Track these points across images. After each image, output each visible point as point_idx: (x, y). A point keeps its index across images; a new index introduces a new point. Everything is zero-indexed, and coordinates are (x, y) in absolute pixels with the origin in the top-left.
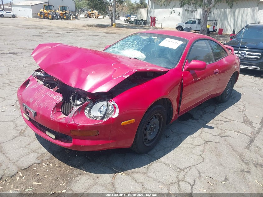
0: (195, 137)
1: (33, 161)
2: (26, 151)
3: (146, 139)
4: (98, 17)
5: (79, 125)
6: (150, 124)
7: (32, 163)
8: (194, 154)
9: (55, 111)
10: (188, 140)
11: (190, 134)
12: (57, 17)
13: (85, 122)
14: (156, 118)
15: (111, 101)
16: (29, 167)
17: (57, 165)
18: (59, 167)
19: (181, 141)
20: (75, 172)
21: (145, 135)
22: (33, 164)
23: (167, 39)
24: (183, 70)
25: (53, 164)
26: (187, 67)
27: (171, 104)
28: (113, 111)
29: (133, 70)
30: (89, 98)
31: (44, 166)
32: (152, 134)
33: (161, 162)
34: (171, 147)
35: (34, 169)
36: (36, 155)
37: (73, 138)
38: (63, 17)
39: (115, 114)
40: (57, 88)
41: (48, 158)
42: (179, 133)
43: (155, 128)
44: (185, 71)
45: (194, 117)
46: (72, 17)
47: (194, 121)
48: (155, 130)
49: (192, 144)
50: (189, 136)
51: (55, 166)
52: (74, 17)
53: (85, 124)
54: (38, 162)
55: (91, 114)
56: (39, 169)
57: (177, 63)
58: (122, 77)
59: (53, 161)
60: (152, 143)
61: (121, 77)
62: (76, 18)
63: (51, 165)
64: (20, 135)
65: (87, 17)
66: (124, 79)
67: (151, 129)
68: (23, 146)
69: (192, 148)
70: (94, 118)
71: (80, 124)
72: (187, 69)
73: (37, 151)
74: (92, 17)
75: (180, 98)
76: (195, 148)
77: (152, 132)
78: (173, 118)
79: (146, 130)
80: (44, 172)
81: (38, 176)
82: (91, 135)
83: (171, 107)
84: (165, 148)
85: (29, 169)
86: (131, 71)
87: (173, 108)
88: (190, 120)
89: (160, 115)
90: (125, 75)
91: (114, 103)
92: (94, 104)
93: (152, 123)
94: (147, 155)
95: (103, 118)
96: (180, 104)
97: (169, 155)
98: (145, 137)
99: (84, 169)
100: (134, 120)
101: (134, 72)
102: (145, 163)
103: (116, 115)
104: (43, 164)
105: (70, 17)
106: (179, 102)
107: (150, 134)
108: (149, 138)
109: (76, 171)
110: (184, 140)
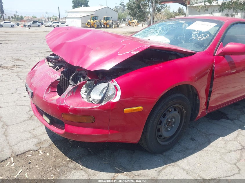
0: (228, 140)
1: (30, 148)
2: (29, 135)
3: (161, 136)
4: (138, 26)
5: (70, 107)
6: (167, 117)
7: (29, 149)
8: (225, 161)
9: (50, 91)
10: (219, 142)
11: (223, 135)
12: (102, 26)
13: (78, 104)
14: (175, 110)
15: (113, 81)
16: (24, 153)
17: (54, 155)
18: (55, 157)
19: (209, 142)
20: (69, 166)
21: (159, 130)
22: (29, 151)
23: (197, 22)
24: (216, 55)
25: (50, 153)
26: (221, 50)
27: (197, 94)
28: (114, 93)
29: (146, 46)
30: (89, 78)
31: (40, 154)
32: (169, 130)
33: (179, 166)
34: (195, 149)
35: (28, 156)
36: (35, 141)
37: (66, 124)
38: (106, 26)
39: (116, 97)
40: (62, 69)
41: (47, 145)
42: (207, 134)
43: (174, 123)
44: (218, 55)
45: (229, 117)
46: (114, 25)
47: (229, 121)
48: (173, 126)
49: (224, 148)
50: (221, 138)
51: (51, 155)
52: (116, 26)
53: (78, 107)
54: (35, 148)
55: (90, 97)
56: (33, 157)
57: (208, 46)
58: (130, 53)
59: (51, 150)
60: (169, 142)
61: (128, 53)
62: (118, 27)
63: (48, 154)
64: (30, 119)
65: (128, 26)
66: (132, 55)
67: (168, 123)
68: (27, 130)
69: (223, 154)
70: (93, 102)
71: (72, 107)
72: (221, 53)
73: (39, 137)
74: (132, 25)
75: (210, 89)
76: (228, 154)
77: (170, 127)
78: (199, 115)
79: (160, 124)
80: (38, 160)
81: (30, 164)
82: (85, 121)
83: (197, 98)
84: (187, 149)
85: (23, 155)
86: (142, 46)
87: (199, 100)
88: (223, 120)
89: (181, 108)
90: (134, 50)
91: (115, 83)
92: (95, 86)
93: (169, 115)
94: (162, 156)
95: (101, 101)
96: (210, 96)
97: (190, 158)
98: (160, 134)
99: (80, 163)
100: (141, 107)
101: (146, 47)
102: (157, 166)
103: (117, 99)
104: (40, 151)
105: (113, 26)
106: (209, 94)
107: (167, 130)
108: (165, 134)
109: (71, 164)
110: (213, 142)
